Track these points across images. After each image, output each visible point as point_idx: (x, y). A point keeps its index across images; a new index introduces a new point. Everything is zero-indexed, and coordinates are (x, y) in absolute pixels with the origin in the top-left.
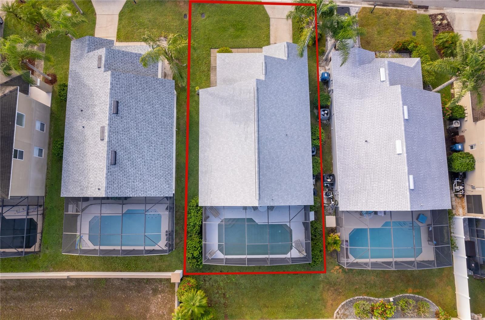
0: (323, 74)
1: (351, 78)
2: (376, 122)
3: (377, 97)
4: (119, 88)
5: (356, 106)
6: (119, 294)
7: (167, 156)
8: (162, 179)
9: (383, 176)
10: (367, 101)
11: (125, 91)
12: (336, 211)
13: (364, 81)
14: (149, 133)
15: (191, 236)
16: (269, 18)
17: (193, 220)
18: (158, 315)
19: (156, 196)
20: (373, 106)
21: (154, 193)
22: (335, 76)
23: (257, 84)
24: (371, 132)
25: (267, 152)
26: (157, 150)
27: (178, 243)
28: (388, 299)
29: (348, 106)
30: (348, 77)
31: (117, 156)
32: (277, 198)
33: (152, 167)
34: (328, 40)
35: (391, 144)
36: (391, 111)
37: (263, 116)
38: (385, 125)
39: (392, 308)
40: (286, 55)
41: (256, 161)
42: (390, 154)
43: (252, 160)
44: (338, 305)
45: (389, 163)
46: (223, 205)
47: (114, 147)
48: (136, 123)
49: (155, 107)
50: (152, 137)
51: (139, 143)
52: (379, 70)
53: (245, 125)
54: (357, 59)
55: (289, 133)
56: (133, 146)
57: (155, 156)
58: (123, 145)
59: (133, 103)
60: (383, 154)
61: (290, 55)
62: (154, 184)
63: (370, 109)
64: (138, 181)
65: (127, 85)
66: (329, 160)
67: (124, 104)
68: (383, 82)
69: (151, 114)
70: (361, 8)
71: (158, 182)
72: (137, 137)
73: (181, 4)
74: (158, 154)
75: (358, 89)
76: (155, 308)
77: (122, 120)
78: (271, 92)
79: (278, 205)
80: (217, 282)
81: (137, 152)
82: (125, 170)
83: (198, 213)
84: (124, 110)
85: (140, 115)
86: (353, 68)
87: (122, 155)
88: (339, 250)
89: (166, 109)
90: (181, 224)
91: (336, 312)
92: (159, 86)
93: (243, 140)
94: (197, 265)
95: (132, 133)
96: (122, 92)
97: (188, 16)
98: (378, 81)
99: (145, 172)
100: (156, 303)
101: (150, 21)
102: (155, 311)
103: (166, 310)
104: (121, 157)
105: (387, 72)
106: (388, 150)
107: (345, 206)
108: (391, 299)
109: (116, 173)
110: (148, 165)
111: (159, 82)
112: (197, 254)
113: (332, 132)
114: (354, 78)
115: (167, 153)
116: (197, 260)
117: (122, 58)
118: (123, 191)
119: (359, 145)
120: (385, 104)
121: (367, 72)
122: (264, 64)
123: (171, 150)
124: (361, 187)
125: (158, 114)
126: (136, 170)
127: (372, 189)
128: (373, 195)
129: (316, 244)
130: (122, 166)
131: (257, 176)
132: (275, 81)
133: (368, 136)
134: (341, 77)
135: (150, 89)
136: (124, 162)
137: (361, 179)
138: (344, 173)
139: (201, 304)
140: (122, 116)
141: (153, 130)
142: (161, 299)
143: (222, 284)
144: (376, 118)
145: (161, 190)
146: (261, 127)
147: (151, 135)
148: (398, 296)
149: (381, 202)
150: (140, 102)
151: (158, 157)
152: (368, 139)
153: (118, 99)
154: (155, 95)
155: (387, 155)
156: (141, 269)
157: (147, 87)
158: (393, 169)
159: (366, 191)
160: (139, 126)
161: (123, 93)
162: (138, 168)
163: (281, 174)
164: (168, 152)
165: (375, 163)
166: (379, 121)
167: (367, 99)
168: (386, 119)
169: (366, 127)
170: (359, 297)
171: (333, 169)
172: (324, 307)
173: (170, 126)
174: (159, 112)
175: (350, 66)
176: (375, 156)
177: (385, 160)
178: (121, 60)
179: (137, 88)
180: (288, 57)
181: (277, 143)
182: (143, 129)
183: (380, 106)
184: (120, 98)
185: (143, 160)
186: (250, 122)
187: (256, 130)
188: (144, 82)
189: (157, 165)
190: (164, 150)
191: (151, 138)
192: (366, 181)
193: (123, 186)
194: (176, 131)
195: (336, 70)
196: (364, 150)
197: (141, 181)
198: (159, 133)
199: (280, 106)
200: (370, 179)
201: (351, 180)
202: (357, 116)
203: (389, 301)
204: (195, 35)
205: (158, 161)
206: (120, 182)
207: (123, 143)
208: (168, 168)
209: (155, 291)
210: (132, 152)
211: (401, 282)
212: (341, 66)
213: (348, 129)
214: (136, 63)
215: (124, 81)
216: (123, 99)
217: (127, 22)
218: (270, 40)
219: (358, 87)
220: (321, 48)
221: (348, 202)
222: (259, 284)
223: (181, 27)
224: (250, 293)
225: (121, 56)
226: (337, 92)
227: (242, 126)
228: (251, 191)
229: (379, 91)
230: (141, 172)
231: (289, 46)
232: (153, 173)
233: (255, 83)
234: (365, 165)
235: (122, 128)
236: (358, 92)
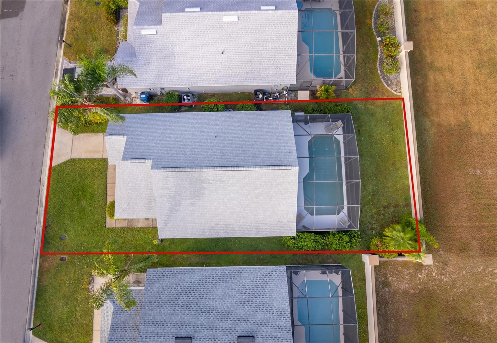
0: (142, 100)
1: (150, 67)
2: (202, 42)
3: (174, 39)
4: (158, 338)
5: (182, 62)
6: (391, 326)
7: (239, 275)
8: (267, 279)
9: (260, 37)
10: (178, 50)
11: (162, 329)
12: (293, 90)
13: (155, 52)
14: (214, 297)
15: (327, 245)
16: (71, 159)
17: (309, 243)
18: (410, 280)
19: (287, 286)
20: (183, 44)
21: (284, 288)
22: (146, 85)
23: (157, 168)
24: (212, 47)
25: (236, 157)
26: (234, 287)
27: (333, 259)
28: (378, 42)
29: (182, 71)
30: (148, 70)
31: (243, 335)
32: (287, 147)
33: (253, 292)
34: (101, 94)
35: (226, 26)
36: (191, 25)
37: (196, 161)
38: (206, 32)
39: (388, 38)
40: (121, 137)
41: (248, 169)
42: (238, 28)
43: (247, 174)
44: (388, 91)
45: (247, 29)
46: (296, 208)
47: (233, 339)
48: (201, 314)
49: (180, 292)
50: (218, 293)
51: (226, 309)
52: (144, 36)
53: (205, 183)
54: (129, 59)
55: (213, 135)
56: (230, 315)
57: (240, 289)
58: (229, 329)
59: (177, 318)
60: (238, 35)
61: (121, 133)
62: (273, 288)
63: (187, 48)
64: (271, 308)
65: (154, 327)
66: (238, 96)
67: (179, 329)
68: (158, 32)
69: (190, 296)
70: (64, 57)
71: (271, 284)
72: (219, 311)
73: (47, 265)
74: (238, 285)
75: (164, 59)
76: (404, 284)
77: (199, 331)
78: (166, 153)
79: (295, 146)
80: (372, 215)
81: (237, 311)
82: (259, 324)
83: (301, 238)
84: (187, 329)
85: (192, 310)
86: (138, 64)
87: (242, 328)
88: (334, 87)
89: (183, 278)
90: (312, 257)
91: (395, 93)
92: (154, 288)
93: (222, 184)
94: (357, 237)
95: (215, 318)
96: (163, 333)
97: (62, 256)
98: (155, 37)
99: (260, 300)
100: (398, 283)
101: (67, 304)
102: (406, 283)
103: (404, 272)
104: (244, 330)
105: (146, 27)
106: (233, 30)
107: (291, 78)
108: (379, 39)
109: (264, 334)
110: (252, 297)
111: (149, 288)
112: (346, 238)
113: (207, 92)
114: (151, 63)
115: (236, 275)
116: (352, 237)
117: (119, 335)
118: (285, 325)
119: (226, 61)
120: (182, 31)
121: (144, 49)
122: (133, 161)
123: (232, 270)
124: (271, 60)
125: (189, 288)
126: (259, 311)
127: (275, 48)
128: (280, 48)
129: (329, 111)
130: (255, 328)
131: (265, 169)
132: (152, 149)
133: (217, 51)
134: (148, 78)
135: (158, 298)
136: (250, 326)
137: (263, 60)
138: (256, 78)
139: (401, 231)
140: (193, 331)
141: (209, 293)
142: (394, 277)
143: (374, 210)
144: (197, 42)
145: (280, 280)
146: (208, 164)
147: (215, 295)
148: (374, 32)
149: (288, 40)
150: (176, 310)
151: (241, 285)
152: (220, 51)
153: (172, 338)
154: (166, 292)
155: (239, 32)
156: (363, 301)
157: (157, 302)
158: (254, 26)
159: (276, 55)
160: (205, 309)
161: (165, 331)
162: (256, 309)
163: (261, 143)
164: (234, 273)
165: (246, 45)
166: (201, 38)
167: (175, 50)
168: (199, 31)
169: (207, 53)
170: (379, 70)
171: (248, 93)
172: (391, 105)
173: (204, 272)
174: (186, 286)
175: (137, 68)
176: (239, 45)
177: (244, 33)
178: (121, 337)
179: (158, 314)
180: (123, 134)
181: (225, 147)
182: (209, 305)
183: (184, 37)
184: (171, 335)
185: (247, 303)
186: (202, 177)
187: (212, 170)
188: (150, 306)
189: (251, 287)
190: (232, 279)
191: (219, 295)
192: (265, 55)
193: (279, 325)
194: (206, 266)
195: (139, 83)
196: (233, 56)
197: (271, 304)
198: (212, 285)
199: (182, 144)
200: (263, 50)
201: (264, 71)
202: (194, 62)
203: (381, 41)
204: (88, 247)
205: (246, 285)
206: (274, 330)
207: (227, 328)
208: (254, 273)
209: (385, 284)
210: (238, 317)
211: (361, 29)
212: (136, 77)
213: (207, 72)
214: (125, 318)
215: (149, 331)
216: (172, 331)
217: (66, 335)
218: (98, 159)
219: (161, 59)
220: (111, 101)
221: (287, 74)
222: (372, 170)
223: (76, 265)
224: (382, 180)
225: (116, 337)
226: (165, 82)
227: (206, 186)
228: (282, 175)
229: (168, 37)
230: (260, 304)
231: (110, 133)
232: (261, 291)
233: (157, 170)
234: (248, 55)
235: (208, 331)
236: (167, 59)
